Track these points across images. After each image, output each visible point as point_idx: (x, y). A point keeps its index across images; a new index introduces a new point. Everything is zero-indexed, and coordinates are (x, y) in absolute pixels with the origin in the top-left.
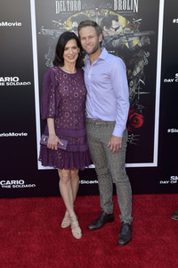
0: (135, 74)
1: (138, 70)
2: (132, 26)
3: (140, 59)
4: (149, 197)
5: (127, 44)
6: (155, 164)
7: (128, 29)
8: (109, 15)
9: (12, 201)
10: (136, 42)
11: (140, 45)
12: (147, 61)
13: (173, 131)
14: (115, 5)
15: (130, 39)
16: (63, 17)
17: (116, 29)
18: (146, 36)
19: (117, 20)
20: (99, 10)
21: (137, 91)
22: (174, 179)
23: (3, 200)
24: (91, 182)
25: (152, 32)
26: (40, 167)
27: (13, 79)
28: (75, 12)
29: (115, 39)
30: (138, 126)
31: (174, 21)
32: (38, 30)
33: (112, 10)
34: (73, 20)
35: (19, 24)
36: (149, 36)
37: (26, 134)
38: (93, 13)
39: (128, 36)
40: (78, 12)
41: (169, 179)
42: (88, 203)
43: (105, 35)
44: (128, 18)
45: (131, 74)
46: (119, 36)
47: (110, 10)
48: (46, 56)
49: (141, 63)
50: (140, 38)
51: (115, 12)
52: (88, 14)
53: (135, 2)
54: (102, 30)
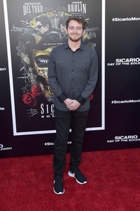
4: (99, 153)
6: (103, 128)
8: (64, 16)
10: (85, 36)
11: (89, 38)
13: (115, 102)
14: (69, 8)
16: (29, 18)
18: (93, 31)
20: (57, 12)
22: (118, 138)
25: (97, 28)
26: (15, 133)
28: (38, 14)
31: (113, 20)
32: (10, 28)
33: (67, 12)
34: (37, 20)
36: (95, 32)
37: (3, 109)
38: (52, 14)
40: (40, 14)
41: (114, 139)
43: (62, 31)
47: (65, 12)
48: (17, 48)
50: (89, 33)
51: (69, 13)
52: (49, 15)
53: (84, 6)
54: (59, 27)
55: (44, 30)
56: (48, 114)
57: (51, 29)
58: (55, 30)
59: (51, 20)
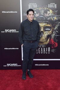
0: (55, 29)
1: (56, 28)
2: (54, 13)
3: (57, 24)
5: (52, 19)
7: (53, 14)
8: (47, 9)
9: (13, 71)
10: (55, 18)
11: (57, 19)
12: (59, 25)
14: (49, 6)
15: (53, 17)
17: (49, 14)
18: (59, 16)
19: (49, 11)
20: (43, 8)
21: (55, 35)
23: (10, 70)
24: (40, 65)
27: (14, 30)
29: (48, 17)
30: (55, 47)
32: (23, 14)
33: (48, 8)
35: (17, 12)
37: (18, 49)
39: (53, 16)
40: (36, 8)
42: (39, 72)
43: (45, 16)
44: (53, 10)
45: (54, 29)
46: (50, 16)
47: (47, 8)
49: (57, 26)
50: (57, 17)
51: (49, 8)
52: (40, 9)
53: (56, 5)
54: (44, 14)
55: (37, 15)
56: (37, 52)
57: (40, 15)
58: (42, 15)
59: (40, 11)
